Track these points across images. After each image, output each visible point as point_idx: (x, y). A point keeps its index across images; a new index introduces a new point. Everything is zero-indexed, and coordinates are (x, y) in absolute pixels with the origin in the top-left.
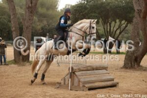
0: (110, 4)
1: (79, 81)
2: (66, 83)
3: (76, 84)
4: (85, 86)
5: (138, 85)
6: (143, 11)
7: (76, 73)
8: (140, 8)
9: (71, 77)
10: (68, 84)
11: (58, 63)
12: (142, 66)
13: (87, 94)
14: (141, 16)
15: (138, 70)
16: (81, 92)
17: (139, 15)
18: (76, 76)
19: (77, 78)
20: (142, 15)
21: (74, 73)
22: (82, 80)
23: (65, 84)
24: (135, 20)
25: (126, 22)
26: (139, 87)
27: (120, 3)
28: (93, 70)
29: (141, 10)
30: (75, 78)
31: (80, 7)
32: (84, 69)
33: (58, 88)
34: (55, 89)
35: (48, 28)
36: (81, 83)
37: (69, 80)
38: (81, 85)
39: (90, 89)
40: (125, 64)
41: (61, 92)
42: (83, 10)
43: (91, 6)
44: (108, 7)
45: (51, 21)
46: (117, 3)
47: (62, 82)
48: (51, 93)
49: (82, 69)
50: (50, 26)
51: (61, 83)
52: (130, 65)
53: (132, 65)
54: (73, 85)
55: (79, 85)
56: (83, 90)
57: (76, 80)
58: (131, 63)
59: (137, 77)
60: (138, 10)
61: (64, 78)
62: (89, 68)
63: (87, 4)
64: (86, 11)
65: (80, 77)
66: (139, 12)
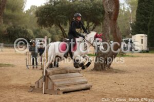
0: (78, 6)
1: (53, 84)
2: (40, 87)
3: (50, 87)
4: (59, 90)
5: (111, 87)
7: (50, 77)
8: (111, 10)
9: (45, 80)
10: (42, 87)
11: (27, 66)
12: (112, 68)
13: (62, 98)
14: (112, 19)
15: (108, 72)
16: (56, 96)
17: (110, 17)
18: (50, 79)
19: (52, 81)
20: (112, 17)
21: (48, 76)
22: (56, 83)
23: (38, 87)
24: (105, 22)
25: (94, 24)
26: (112, 89)
27: (88, 5)
28: (67, 73)
29: (112, 13)
30: (50, 81)
31: (47, 8)
32: (58, 72)
33: (31, 91)
34: (29, 93)
35: (14, 30)
36: (55, 87)
37: (42, 84)
38: (55, 89)
39: (65, 92)
41: (35, 96)
42: (51, 11)
44: (76, 9)
46: (84, 4)
47: (36, 86)
48: (25, 97)
49: (56, 72)
50: (16, 28)
51: (34, 87)
52: (100, 67)
53: (102, 67)
54: (47, 88)
55: (53, 89)
56: (58, 94)
57: (50, 84)
59: (108, 79)
60: (109, 12)
61: (38, 81)
62: (63, 71)
63: (54, 5)
64: (54, 13)
65: (54, 81)
66: (110, 14)
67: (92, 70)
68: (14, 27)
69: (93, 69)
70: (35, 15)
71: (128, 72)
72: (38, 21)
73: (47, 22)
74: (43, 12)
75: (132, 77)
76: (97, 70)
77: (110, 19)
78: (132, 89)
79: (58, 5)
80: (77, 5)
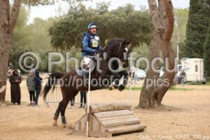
0: (109, 20)
1: (100, 125)
2: (83, 127)
3: (95, 128)
4: (108, 131)
6: (166, 31)
7: (96, 114)
8: (161, 27)
9: (89, 120)
10: (85, 128)
11: (47, 103)
12: (163, 105)
14: (164, 38)
15: (159, 111)
17: (161, 36)
18: (96, 118)
19: (98, 120)
20: (164, 36)
21: (92, 114)
22: (104, 123)
23: (80, 128)
24: (152, 43)
26: (171, 131)
27: (122, 18)
28: (115, 110)
29: (163, 30)
30: (95, 120)
32: (105, 109)
33: (71, 134)
34: (68, 137)
35: (13, 54)
36: (102, 128)
37: (86, 124)
38: (103, 130)
39: (115, 135)
40: (141, 103)
42: (70, 27)
43: (81, 22)
44: (106, 24)
45: (17, 43)
46: (117, 17)
47: (77, 127)
49: (102, 109)
50: (17, 51)
51: (74, 128)
52: (148, 103)
54: (92, 130)
55: (100, 130)
56: (106, 137)
57: (95, 124)
58: (149, 102)
59: (162, 119)
60: (159, 30)
61: (80, 120)
62: (110, 108)
63: (75, 19)
64: (74, 30)
65: (100, 119)
66: (161, 32)
67: (137, 108)
68: (14, 50)
69: (138, 106)
70: (48, 33)
71: (185, 110)
72: (52, 42)
73: (64, 42)
74: (60, 28)
75: (192, 117)
76: (144, 108)
77: (162, 39)
78: (197, 130)
79: (81, 19)
80: (106, 19)
